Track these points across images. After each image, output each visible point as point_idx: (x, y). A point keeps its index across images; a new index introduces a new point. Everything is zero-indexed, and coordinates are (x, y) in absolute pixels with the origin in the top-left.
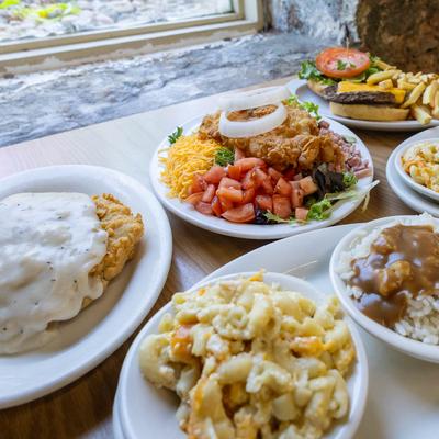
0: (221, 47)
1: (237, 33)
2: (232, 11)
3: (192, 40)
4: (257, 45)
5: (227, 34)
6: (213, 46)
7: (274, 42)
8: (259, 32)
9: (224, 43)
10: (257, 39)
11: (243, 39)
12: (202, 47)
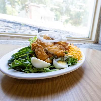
0: (82, 45)
1: (87, 42)
2: (89, 38)
3: (75, 41)
4: (92, 46)
5: (85, 42)
6: (80, 44)
7: (97, 46)
8: (94, 43)
9: (83, 44)
10: (93, 45)
11: (89, 44)
12: (77, 44)
